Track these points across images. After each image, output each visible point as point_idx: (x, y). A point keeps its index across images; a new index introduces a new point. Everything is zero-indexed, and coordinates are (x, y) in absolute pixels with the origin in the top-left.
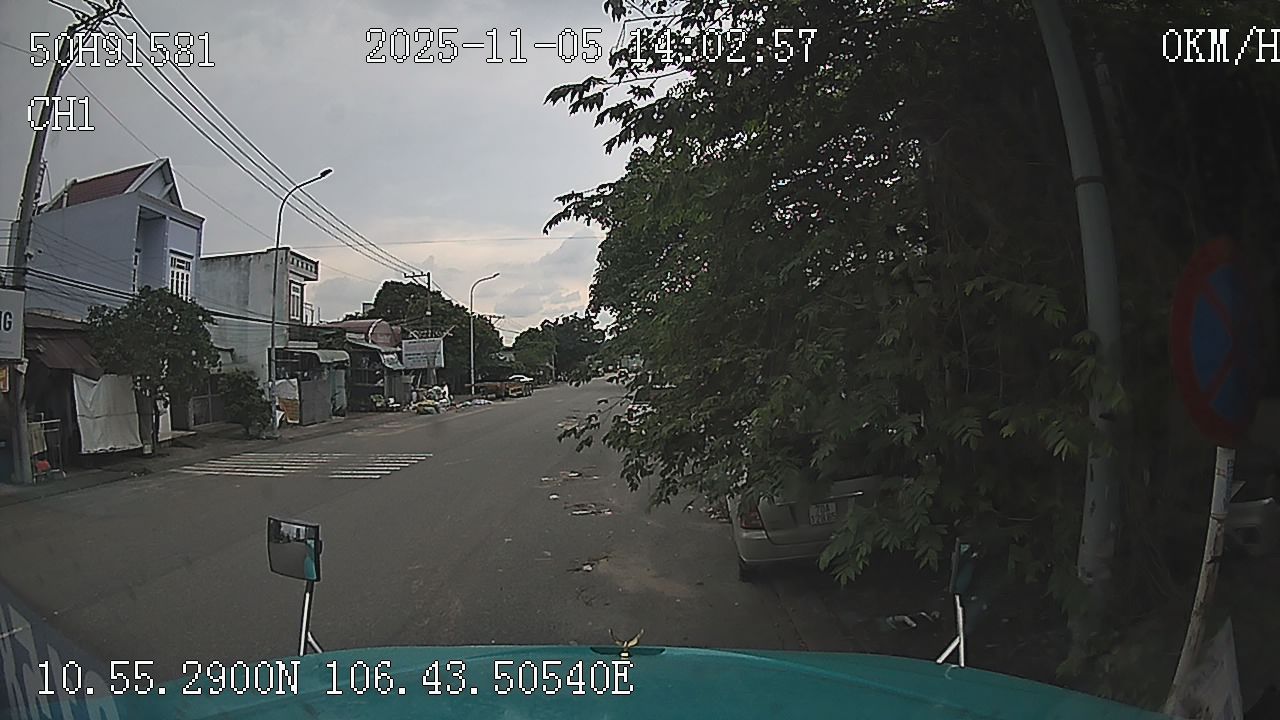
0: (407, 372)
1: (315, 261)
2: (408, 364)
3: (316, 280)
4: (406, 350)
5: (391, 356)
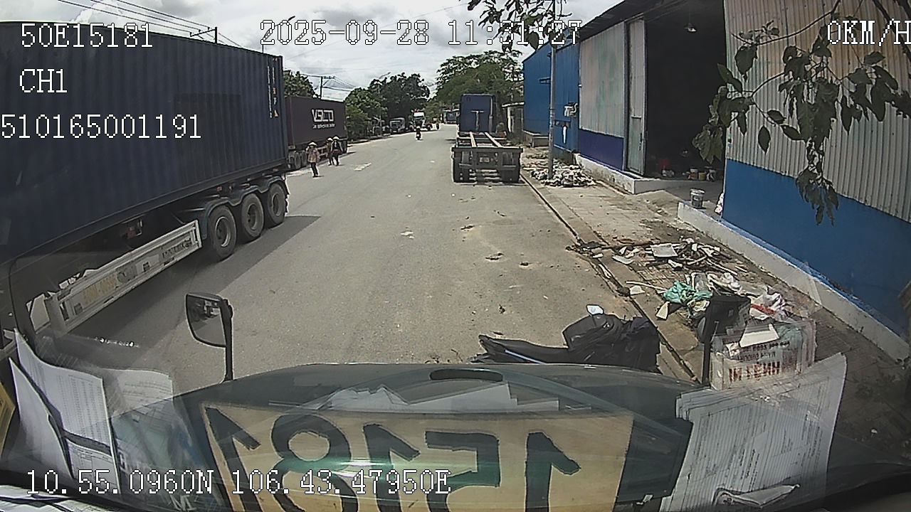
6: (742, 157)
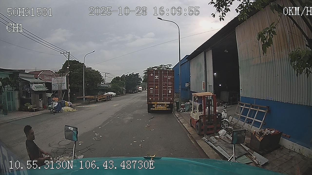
2: (53, 88)
5: (41, 85)
6: (246, 95)
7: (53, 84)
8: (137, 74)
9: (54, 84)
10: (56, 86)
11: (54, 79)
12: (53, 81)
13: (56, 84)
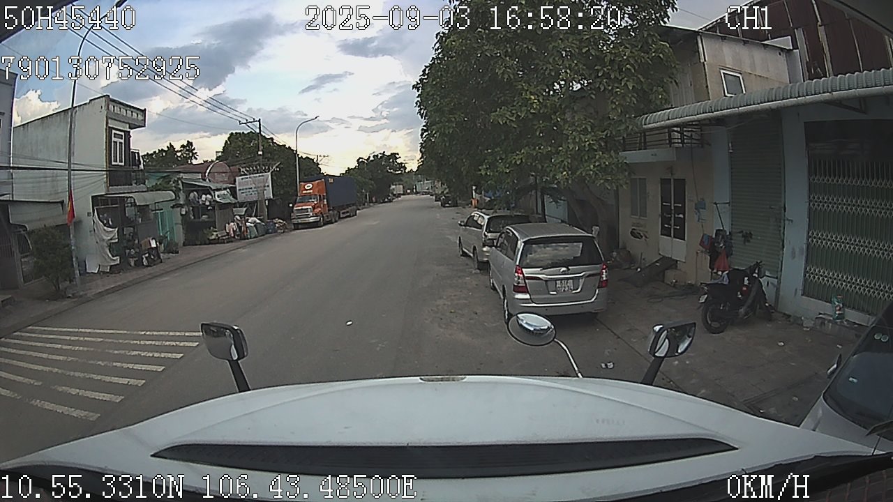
0: (241, 205)
1: (143, 109)
2: (241, 197)
3: (145, 126)
4: (239, 186)
5: (225, 192)
7: (240, 190)
8: (394, 156)
9: (243, 189)
10: (248, 193)
11: (242, 179)
12: (239, 183)
13: (246, 189)
